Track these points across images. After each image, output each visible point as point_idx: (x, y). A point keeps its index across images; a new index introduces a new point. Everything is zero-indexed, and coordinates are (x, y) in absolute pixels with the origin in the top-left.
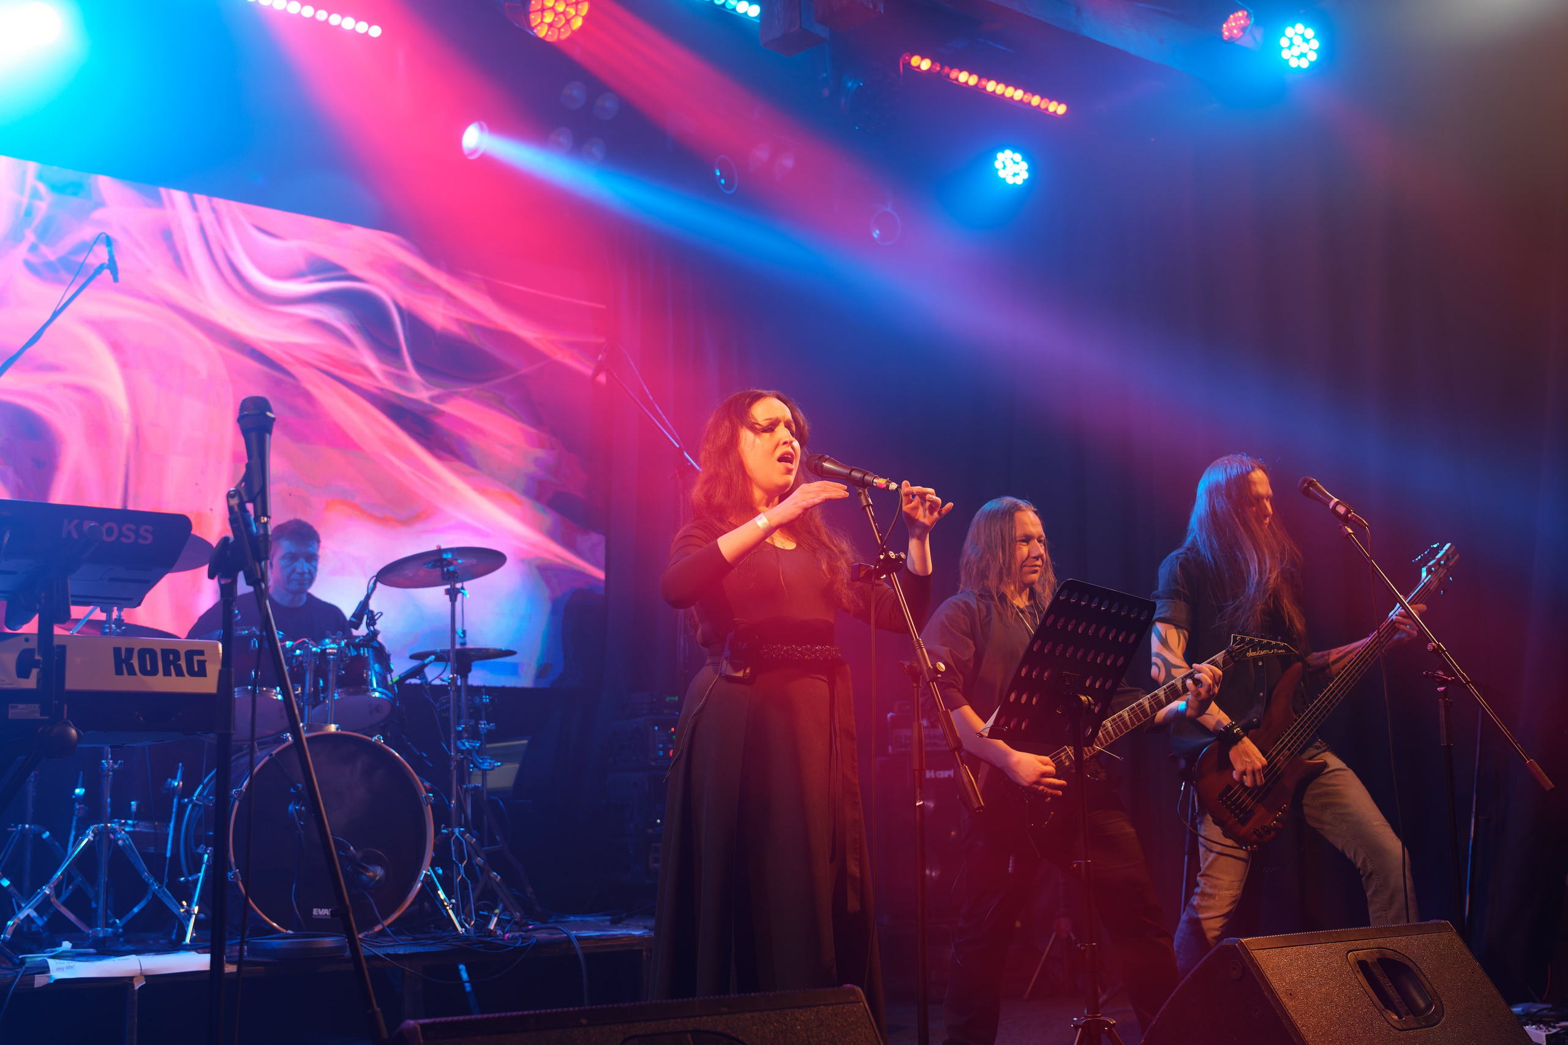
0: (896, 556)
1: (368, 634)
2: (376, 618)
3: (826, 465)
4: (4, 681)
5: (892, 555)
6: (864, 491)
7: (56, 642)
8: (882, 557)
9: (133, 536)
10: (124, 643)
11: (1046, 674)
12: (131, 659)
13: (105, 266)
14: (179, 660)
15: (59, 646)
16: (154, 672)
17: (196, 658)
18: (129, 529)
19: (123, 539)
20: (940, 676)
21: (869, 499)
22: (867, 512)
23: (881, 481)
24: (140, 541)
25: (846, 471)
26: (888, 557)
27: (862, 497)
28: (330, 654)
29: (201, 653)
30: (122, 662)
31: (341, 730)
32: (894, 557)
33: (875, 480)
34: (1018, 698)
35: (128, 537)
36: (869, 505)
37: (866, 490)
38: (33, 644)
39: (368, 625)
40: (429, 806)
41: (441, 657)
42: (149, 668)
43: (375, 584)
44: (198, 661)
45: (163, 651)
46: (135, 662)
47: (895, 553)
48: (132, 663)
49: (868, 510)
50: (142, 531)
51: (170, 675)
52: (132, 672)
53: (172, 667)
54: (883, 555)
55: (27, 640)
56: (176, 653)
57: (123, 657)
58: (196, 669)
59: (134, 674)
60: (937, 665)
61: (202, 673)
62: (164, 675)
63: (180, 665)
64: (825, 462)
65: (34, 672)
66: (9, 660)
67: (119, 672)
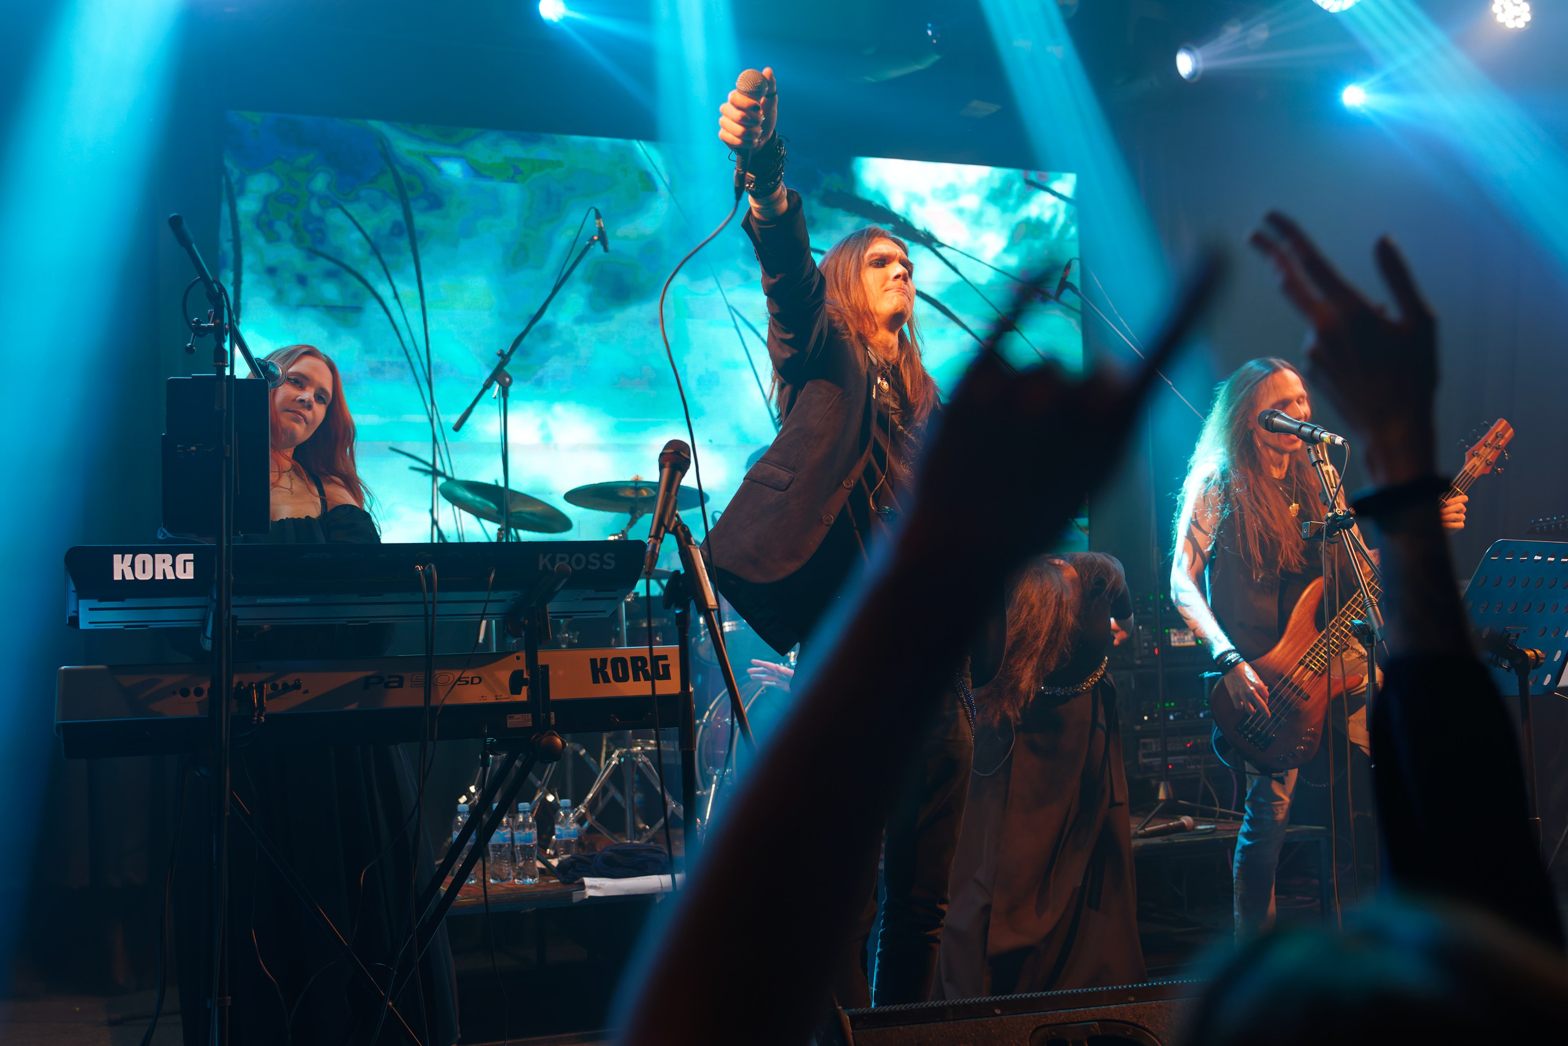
4: (501, 696)
7: (540, 662)
9: (598, 563)
10: (598, 653)
12: (606, 669)
14: (646, 666)
15: (542, 666)
16: (625, 679)
17: (661, 663)
18: (594, 558)
19: (590, 567)
24: (605, 566)
29: (665, 658)
30: (598, 671)
35: (594, 564)
38: (522, 664)
42: (621, 676)
44: (664, 665)
45: (631, 657)
46: (609, 671)
48: (606, 672)
50: (605, 557)
51: (639, 680)
52: (607, 680)
53: (640, 672)
55: (518, 658)
56: (644, 659)
57: (599, 668)
59: (609, 681)
61: (667, 676)
62: (634, 680)
63: (647, 670)
65: (525, 689)
66: (505, 676)
67: (596, 680)
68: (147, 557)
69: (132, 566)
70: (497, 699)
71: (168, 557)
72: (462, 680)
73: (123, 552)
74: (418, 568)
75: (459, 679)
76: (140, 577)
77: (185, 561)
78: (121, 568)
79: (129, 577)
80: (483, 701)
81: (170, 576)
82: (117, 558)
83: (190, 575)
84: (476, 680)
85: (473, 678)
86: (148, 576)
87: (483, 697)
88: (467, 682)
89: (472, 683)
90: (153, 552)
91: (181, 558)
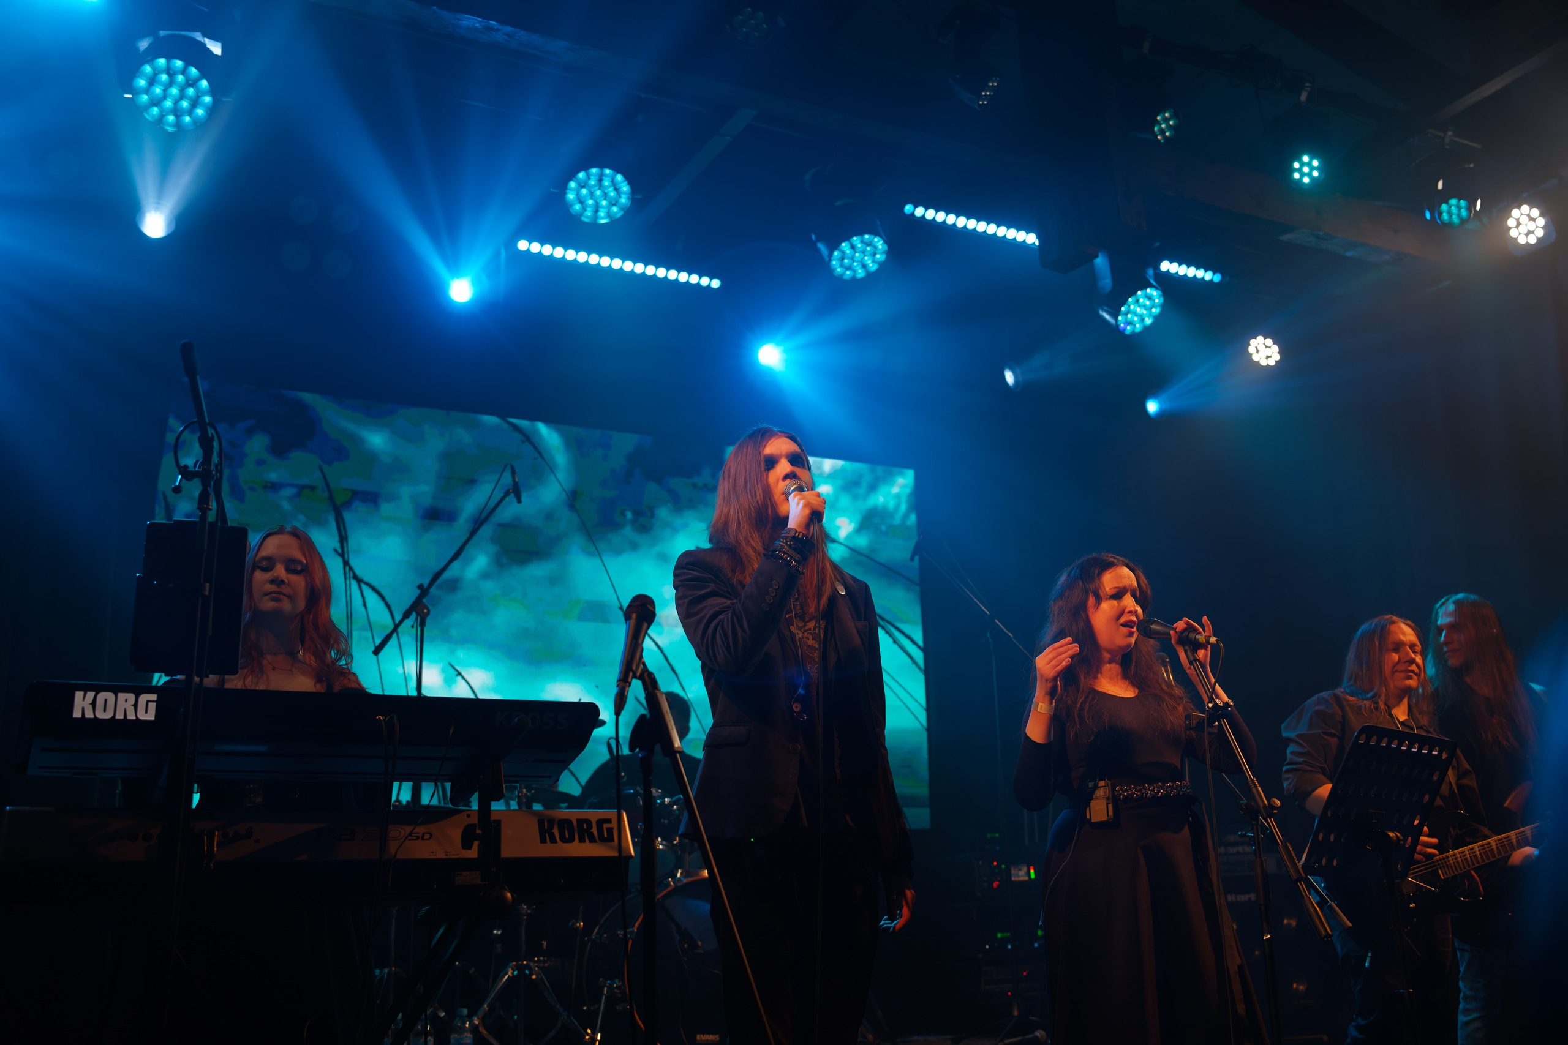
4: (451, 852)
7: (493, 818)
9: (552, 723)
11: (1352, 813)
12: (553, 829)
13: (511, 491)
14: (591, 827)
15: (496, 820)
16: (571, 840)
17: (605, 826)
18: (548, 718)
19: (544, 726)
24: (558, 727)
29: (609, 821)
30: (545, 831)
34: (1326, 837)
35: (548, 724)
38: (474, 820)
42: (567, 837)
44: (607, 828)
45: (578, 821)
46: (556, 832)
48: (553, 833)
50: (559, 718)
51: (585, 842)
52: (553, 841)
53: (586, 834)
55: (468, 816)
56: (588, 822)
57: (546, 828)
58: (606, 836)
59: (556, 842)
60: (1272, 802)
61: (610, 839)
62: (580, 842)
63: (592, 833)
65: (476, 843)
66: (456, 834)
67: (543, 840)
68: (110, 696)
69: (94, 704)
70: (446, 855)
71: (131, 697)
72: (413, 835)
73: (85, 689)
74: (379, 718)
75: (410, 834)
76: (101, 715)
77: (148, 702)
78: (82, 704)
79: (89, 715)
80: (433, 857)
81: (131, 716)
82: (79, 695)
83: (151, 716)
84: (427, 836)
85: (423, 834)
86: (108, 715)
87: (433, 852)
88: (418, 838)
89: (423, 839)
90: (116, 691)
91: (144, 698)
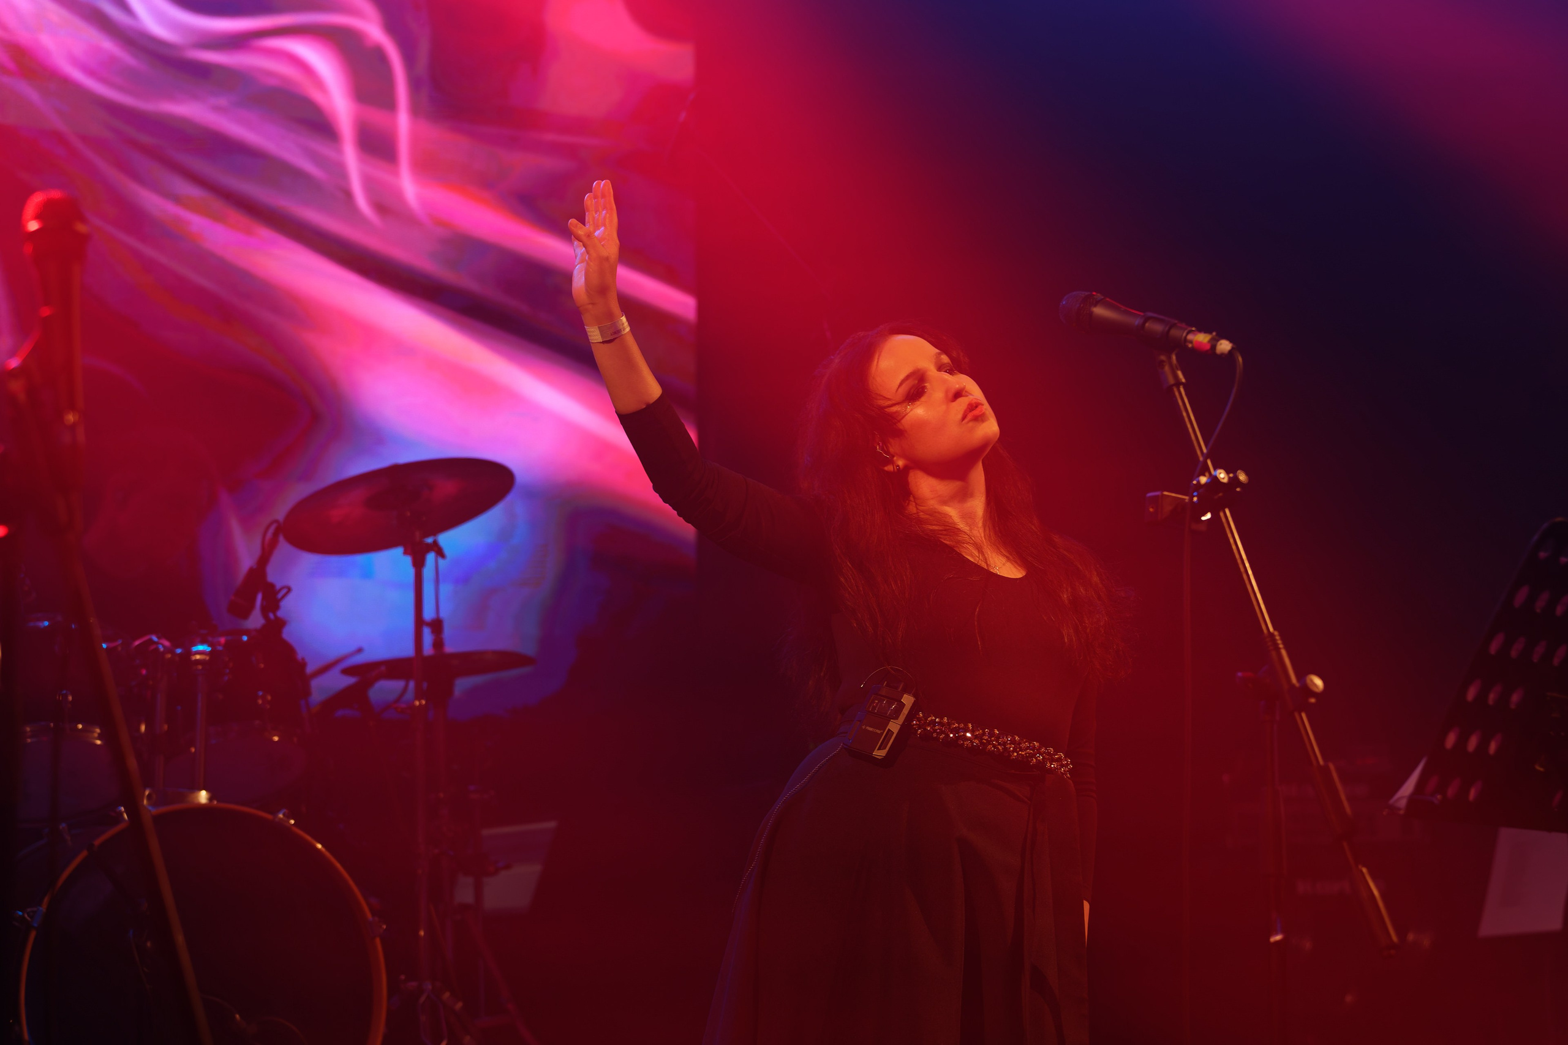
0: (1230, 478)
1: (264, 627)
2: (280, 595)
3: (1099, 311)
5: (1222, 475)
6: (1170, 358)
8: (1203, 480)
11: (1515, 698)
20: (1313, 700)
21: (1180, 373)
22: (1175, 396)
23: (1202, 338)
25: (1137, 322)
26: (1215, 479)
27: (1167, 368)
28: (198, 662)
31: (218, 801)
32: (1226, 481)
33: (1190, 337)
34: (1462, 741)
36: (1178, 383)
37: (1174, 357)
39: (265, 611)
40: (378, 941)
41: (394, 668)
43: (276, 535)
47: (1228, 473)
49: (1177, 394)
54: (1204, 475)
60: (1308, 681)
64: (1095, 306)
